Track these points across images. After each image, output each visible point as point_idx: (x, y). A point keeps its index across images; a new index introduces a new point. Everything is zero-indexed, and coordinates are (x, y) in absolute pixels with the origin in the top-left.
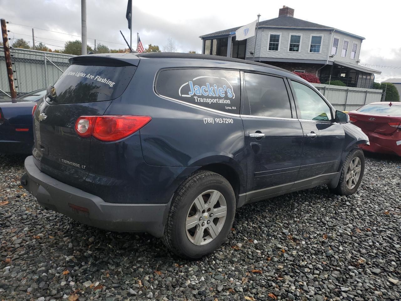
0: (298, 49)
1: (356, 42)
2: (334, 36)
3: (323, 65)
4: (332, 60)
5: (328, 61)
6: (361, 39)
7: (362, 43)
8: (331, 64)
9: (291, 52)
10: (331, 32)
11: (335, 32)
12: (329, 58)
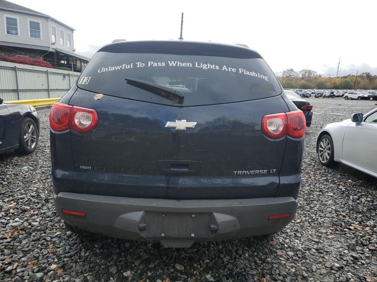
0: (17, 32)
1: (69, 32)
2: (51, 24)
3: (46, 51)
4: (54, 47)
5: (51, 48)
6: (72, 30)
7: (73, 34)
8: (54, 51)
9: (9, 35)
10: (48, 19)
11: (51, 20)
12: (51, 45)
